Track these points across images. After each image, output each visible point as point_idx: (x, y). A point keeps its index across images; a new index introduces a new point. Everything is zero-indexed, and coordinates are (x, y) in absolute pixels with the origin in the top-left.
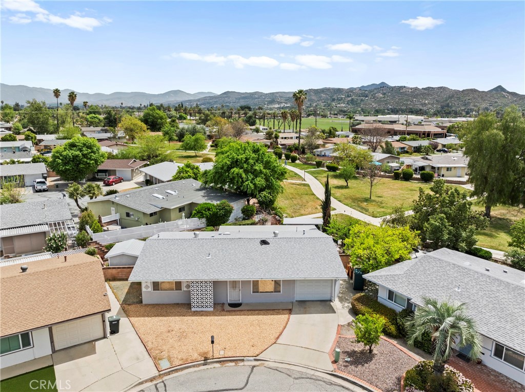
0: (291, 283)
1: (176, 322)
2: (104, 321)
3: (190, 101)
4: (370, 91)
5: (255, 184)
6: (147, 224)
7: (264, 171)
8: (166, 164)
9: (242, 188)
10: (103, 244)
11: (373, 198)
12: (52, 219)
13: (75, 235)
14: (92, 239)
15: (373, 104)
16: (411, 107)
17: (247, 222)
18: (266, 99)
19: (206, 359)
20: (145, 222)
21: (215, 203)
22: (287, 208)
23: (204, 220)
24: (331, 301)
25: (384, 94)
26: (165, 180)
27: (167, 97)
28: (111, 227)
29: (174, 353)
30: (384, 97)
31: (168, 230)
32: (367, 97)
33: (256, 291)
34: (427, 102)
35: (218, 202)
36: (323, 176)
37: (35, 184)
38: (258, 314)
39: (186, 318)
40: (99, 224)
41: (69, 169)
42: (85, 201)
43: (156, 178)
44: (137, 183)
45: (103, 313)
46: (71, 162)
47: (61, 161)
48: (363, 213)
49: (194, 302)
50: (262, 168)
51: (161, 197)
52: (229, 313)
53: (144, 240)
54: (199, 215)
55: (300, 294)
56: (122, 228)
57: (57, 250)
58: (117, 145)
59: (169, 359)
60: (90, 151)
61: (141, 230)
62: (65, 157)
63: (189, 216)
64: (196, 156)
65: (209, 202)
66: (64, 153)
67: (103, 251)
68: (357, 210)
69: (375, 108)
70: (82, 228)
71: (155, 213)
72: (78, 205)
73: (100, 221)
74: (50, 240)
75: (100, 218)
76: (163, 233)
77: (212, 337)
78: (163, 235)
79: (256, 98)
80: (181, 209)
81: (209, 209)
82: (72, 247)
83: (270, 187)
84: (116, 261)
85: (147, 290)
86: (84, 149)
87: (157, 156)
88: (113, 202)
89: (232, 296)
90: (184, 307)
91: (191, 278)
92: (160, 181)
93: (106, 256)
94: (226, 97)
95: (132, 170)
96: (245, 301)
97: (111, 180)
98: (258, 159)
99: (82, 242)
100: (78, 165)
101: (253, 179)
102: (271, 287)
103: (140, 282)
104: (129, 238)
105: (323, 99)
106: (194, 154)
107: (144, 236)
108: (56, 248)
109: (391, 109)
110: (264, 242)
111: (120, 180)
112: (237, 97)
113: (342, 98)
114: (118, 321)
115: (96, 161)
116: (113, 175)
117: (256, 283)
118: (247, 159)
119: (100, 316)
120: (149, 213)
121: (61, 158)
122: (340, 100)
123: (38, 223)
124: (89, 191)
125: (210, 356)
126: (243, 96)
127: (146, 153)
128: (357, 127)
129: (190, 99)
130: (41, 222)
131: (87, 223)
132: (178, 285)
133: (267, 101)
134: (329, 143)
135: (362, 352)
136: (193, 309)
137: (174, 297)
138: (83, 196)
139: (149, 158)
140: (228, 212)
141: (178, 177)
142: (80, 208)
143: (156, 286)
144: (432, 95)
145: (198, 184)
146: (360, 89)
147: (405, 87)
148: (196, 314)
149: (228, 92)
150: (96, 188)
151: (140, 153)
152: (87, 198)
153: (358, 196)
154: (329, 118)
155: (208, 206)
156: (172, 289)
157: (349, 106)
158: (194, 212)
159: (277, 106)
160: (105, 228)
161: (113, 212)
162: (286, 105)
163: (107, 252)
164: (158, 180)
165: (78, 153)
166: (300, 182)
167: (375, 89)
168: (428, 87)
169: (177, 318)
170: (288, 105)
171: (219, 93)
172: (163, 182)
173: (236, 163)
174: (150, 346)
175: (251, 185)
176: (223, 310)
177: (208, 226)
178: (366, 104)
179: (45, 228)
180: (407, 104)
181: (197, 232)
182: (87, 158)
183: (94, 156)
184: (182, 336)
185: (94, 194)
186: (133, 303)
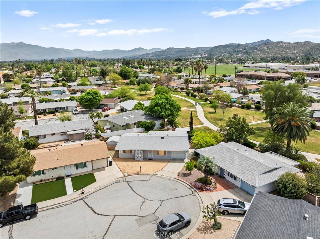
0: (170, 152)
1: (130, 163)
2: (107, 161)
3: (147, 54)
4: (259, 46)
5: (165, 114)
6: (121, 130)
7: (170, 108)
8: (130, 101)
9: (160, 115)
10: (105, 137)
11: (224, 119)
12: (86, 128)
13: (94, 134)
14: (101, 136)
15: (260, 54)
16: (285, 55)
17: (161, 129)
18: (193, 52)
19: (138, 173)
20: (120, 129)
21: (149, 121)
22: (182, 123)
23: (144, 128)
24: (184, 159)
25: (268, 47)
26: (129, 110)
27: (134, 52)
28: (107, 131)
29: (129, 171)
30: (267, 50)
31: (129, 133)
32: (256, 49)
33: (158, 154)
34: (295, 52)
35: (150, 121)
36: (206, 106)
37: (73, 111)
38: (158, 162)
39: (133, 162)
40: (103, 130)
41: (88, 104)
42: (96, 120)
43: (125, 109)
44: (117, 110)
45: (107, 158)
46: (89, 101)
47: (84, 101)
48: (215, 126)
49: (136, 157)
50: (169, 107)
51: (127, 118)
52: (148, 161)
53: (120, 136)
54: (142, 126)
55: (173, 156)
56: (112, 131)
57: (89, 139)
58: (107, 89)
59: (127, 173)
60: (96, 96)
61: (119, 132)
62: (86, 99)
63: (138, 127)
64: (146, 95)
65: (146, 121)
66: (86, 97)
67: (105, 140)
68: (214, 125)
69: (261, 56)
70: (97, 131)
71: (124, 125)
72: (93, 121)
73: (103, 128)
74: (86, 135)
75: (103, 127)
76: (127, 133)
77: (140, 167)
78: (127, 134)
79: (187, 52)
80: (135, 124)
81: (146, 124)
82: (94, 138)
83: (172, 114)
84: (110, 143)
85: (121, 153)
86: (94, 95)
87: (126, 97)
88: (108, 121)
89: (150, 156)
90: (133, 159)
91: (135, 149)
92: (127, 110)
93: (107, 142)
94: (168, 51)
95: (115, 104)
96: (154, 158)
97: (105, 109)
98: (168, 102)
99: (97, 137)
100: (91, 102)
101: (165, 111)
102: (163, 154)
103: (119, 150)
104: (114, 135)
105: (228, 51)
106: (145, 93)
107: (120, 135)
108: (88, 138)
109: (271, 57)
110: (162, 138)
111: (109, 109)
112: (175, 51)
113: (240, 50)
114: (112, 162)
115: (99, 101)
116: (106, 106)
117: (158, 152)
118: (162, 103)
119: (106, 159)
120: (122, 125)
121: (84, 99)
122: (239, 52)
123: (81, 129)
124: (98, 116)
125: (140, 172)
126: (179, 50)
127: (121, 95)
128: (240, 73)
129: (147, 53)
130: (82, 129)
131: (99, 129)
132: (131, 151)
133: (193, 53)
134: (218, 86)
135: (188, 174)
136: (136, 160)
137: (129, 155)
138: (95, 117)
139: (122, 97)
140: (154, 125)
141: (135, 109)
142: (94, 122)
143: (124, 151)
144: (299, 47)
145: (143, 112)
146: (252, 44)
147: (282, 42)
148: (137, 161)
149: (170, 48)
150: (101, 114)
151: (118, 95)
152: (97, 118)
153: (218, 117)
154: (230, 64)
155: (146, 123)
156: (129, 153)
157: (245, 56)
158: (140, 125)
159: (199, 56)
160: (105, 131)
161: (108, 125)
162: (205, 56)
163: (107, 140)
164: (127, 109)
165: (91, 97)
166: (193, 110)
167: (262, 44)
168: (297, 42)
169: (131, 162)
170: (206, 56)
171: (165, 49)
172: (128, 111)
173: (157, 105)
174: (121, 169)
175: (164, 114)
176: (146, 161)
177: (145, 131)
178: (255, 54)
179: (84, 131)
180: (282, 54)
181: (139, 134)
182: (95, 99)
183: (98, 98)
184: (132, 167)
185: (100, 117)
186: (116, 157)
